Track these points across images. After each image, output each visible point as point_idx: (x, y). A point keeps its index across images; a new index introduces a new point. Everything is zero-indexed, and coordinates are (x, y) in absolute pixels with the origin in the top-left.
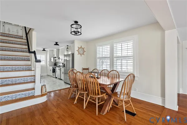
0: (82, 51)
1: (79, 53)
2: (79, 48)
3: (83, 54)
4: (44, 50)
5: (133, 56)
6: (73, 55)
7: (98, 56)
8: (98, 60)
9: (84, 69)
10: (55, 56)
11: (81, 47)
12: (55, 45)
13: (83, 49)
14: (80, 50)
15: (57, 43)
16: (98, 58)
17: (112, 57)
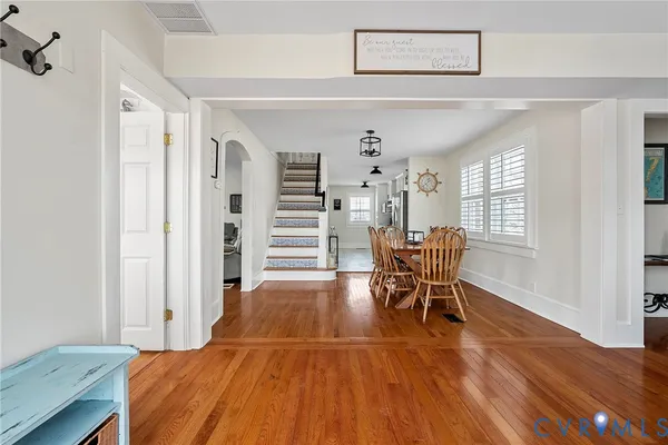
0: (431, 182)
1: (422, 189)
2: (421, 176)
3: (434, 189)
4: (365, 186)
5: (525, 190)
6: (406, 193)
7: (464, 193)
8: (464, 204)
10: (390, 199)
11: (427, 173)
12: (374, 173)
13: (437, 182)
14: (424, 180)
15: (376, 168)
16: (464, 199)
17: (487, 196)
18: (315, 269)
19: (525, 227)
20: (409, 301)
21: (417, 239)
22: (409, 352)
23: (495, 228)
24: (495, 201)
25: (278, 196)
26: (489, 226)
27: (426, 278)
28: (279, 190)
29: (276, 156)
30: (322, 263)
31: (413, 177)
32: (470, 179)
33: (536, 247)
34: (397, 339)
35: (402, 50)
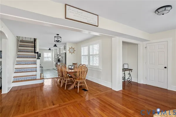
0: (72, 50)
1: (70, 52)
2: (70, 48)
3: (74, 52)
4: (50, 49)
5: (99, 55)
6: (65, 53)
7: (82, 54)
8: (82, 57)
9: (73, 64)
10: (58, 54)
11: (72, 48)
12: (54, 46)
13: (74, 49)
14: (71, 50)
15: (55, 45)
16: (82, 56)
17: (89, 55)
18: (36, 79)
19: (99, 64)
20: (72, 87)
21: (72, 68)
22: (78, 104)
23: (91, 64)
24: (91, 57)
25: (17, 53)
26: (90, 63)
27: (78, 80)
28: (17, 50)
29: (16, 37)
30: (38, 77)
31: (68, 49)
32: (84, 51)
33: (102, 69)
34: (73, 101)
35: (80, 15)
